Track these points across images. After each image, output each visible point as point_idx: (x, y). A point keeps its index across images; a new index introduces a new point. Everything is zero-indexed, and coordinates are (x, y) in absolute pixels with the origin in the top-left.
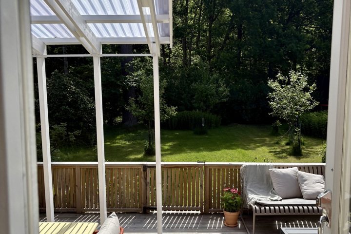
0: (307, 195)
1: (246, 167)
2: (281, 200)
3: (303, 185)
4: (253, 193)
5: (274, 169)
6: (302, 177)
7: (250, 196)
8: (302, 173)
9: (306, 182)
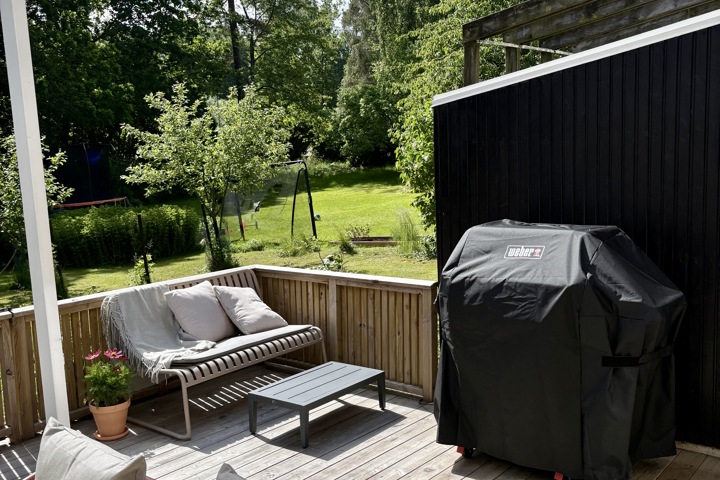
0: (250, 325)
1: (116, 299)
2: (213, 347)
3: (236, 309)
4: (149, 350)
5: (174, 292)
6: (228, 296)
7: (149, 356)
8: (224, 288)
9: (238, 304)
